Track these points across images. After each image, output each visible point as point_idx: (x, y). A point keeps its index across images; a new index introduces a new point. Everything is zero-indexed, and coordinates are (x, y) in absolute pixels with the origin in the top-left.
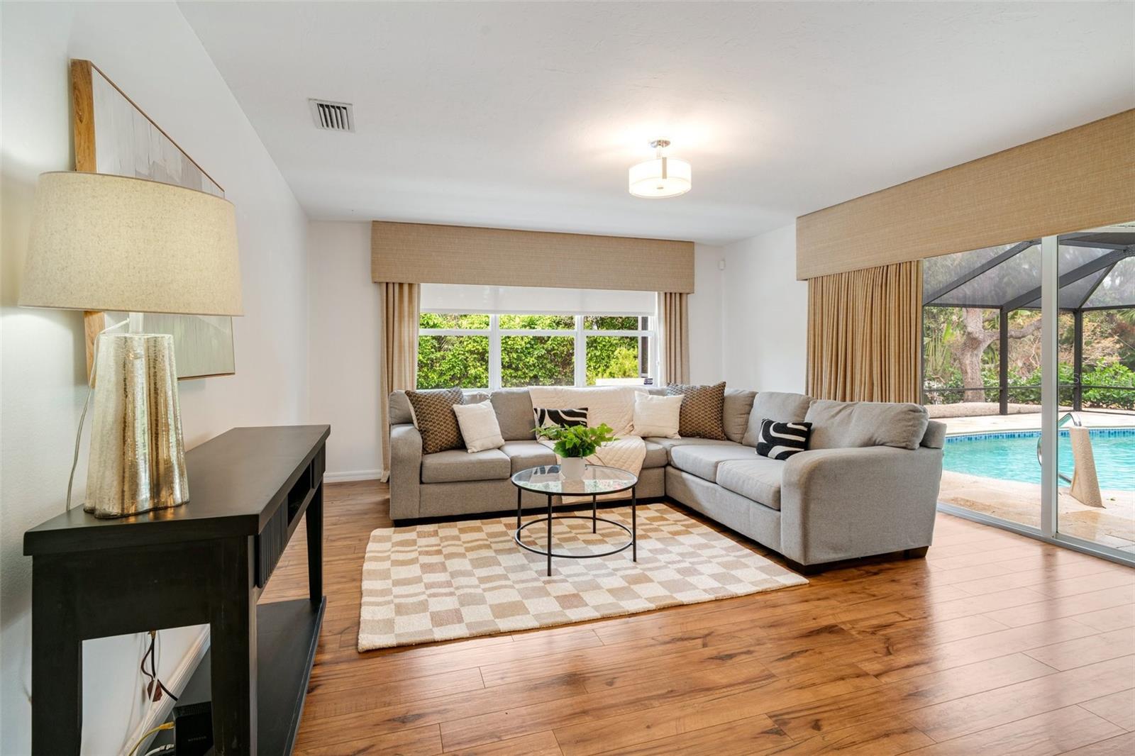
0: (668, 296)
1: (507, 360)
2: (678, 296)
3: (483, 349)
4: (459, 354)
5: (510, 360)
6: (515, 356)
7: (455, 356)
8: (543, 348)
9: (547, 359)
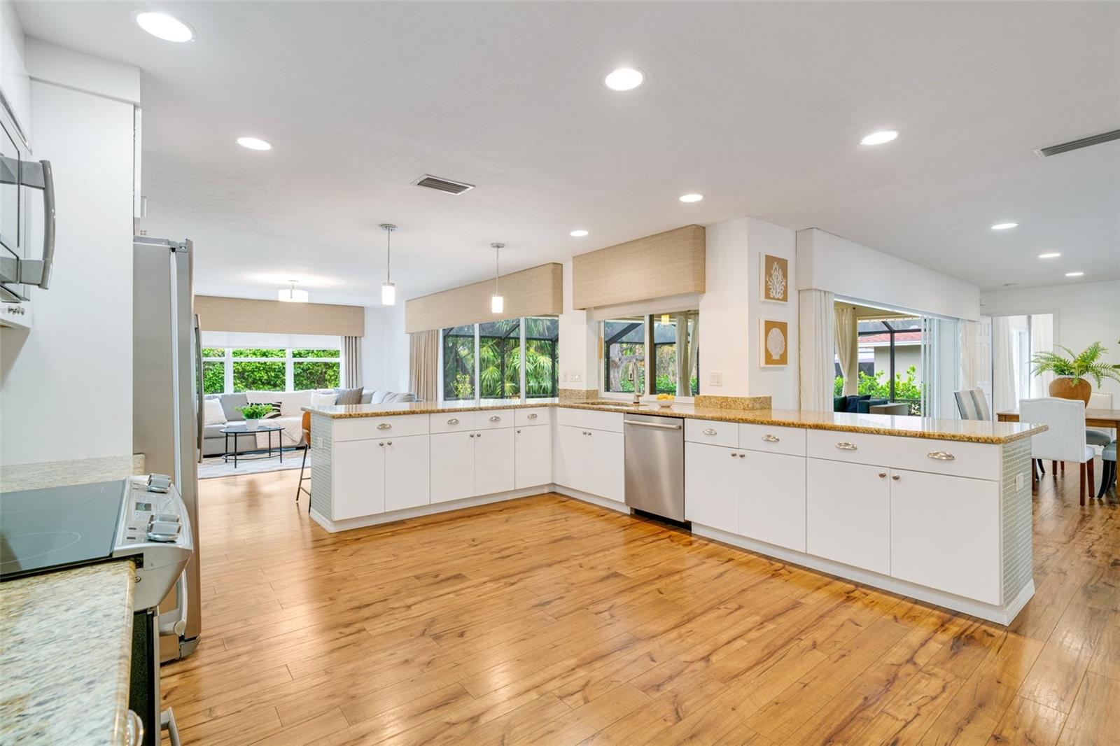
0: (347, 338)
1: (266, 377)
2: (354, 338)
3: (243, 369)
4: (219, 373)
5: (269, 377)
6: (273, 375)
7: (216, 375)
8: (300, 367)
9: (303, 377)
